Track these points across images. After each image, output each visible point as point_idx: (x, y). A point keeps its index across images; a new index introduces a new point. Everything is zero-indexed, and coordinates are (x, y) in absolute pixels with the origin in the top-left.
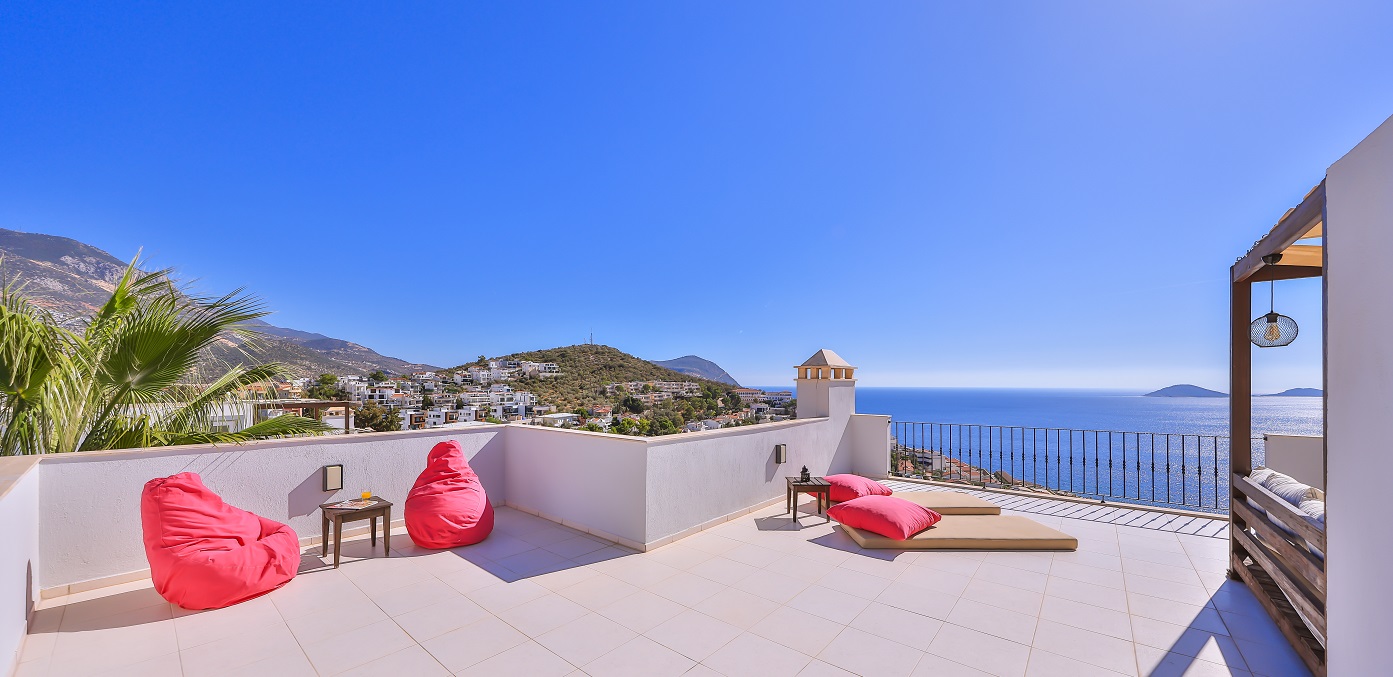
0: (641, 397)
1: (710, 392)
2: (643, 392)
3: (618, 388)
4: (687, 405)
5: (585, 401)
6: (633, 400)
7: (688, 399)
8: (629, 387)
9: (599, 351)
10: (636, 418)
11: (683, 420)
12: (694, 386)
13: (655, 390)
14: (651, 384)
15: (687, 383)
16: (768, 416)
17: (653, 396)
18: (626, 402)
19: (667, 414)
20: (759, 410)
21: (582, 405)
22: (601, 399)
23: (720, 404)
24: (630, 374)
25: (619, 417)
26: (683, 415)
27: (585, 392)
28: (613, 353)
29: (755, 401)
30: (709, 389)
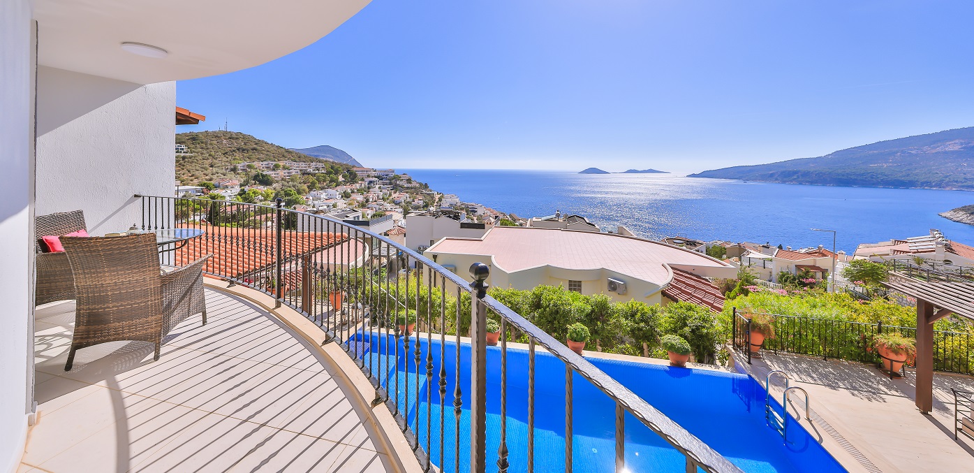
0: (272, 174)
1: (333, 170)
2: (274, 170)
3: (249, 167)
4: (311, 179)
5: (214, 177)
6: (263, 176)
7: (314, 175)
8: (260, 166)
9: (232, 137)
10: (262, 189)
11: (307, 190)
12: (320, 165)
13: (284, 168)
14: (281, 164)
15: (314, 163)
16: (377, 186)
17: (281, 173)
18: (256, 178)
19: (294, 186)
20: (371, 182)
21: (211, 180)
22: (232, 175)
23: (341, 178)
24: (262, 156)
25: (246, 188)
26: (308, 187)
27: (215, 170)
28: (247, 139)
29: (368, 176)
30: (332, 168)
